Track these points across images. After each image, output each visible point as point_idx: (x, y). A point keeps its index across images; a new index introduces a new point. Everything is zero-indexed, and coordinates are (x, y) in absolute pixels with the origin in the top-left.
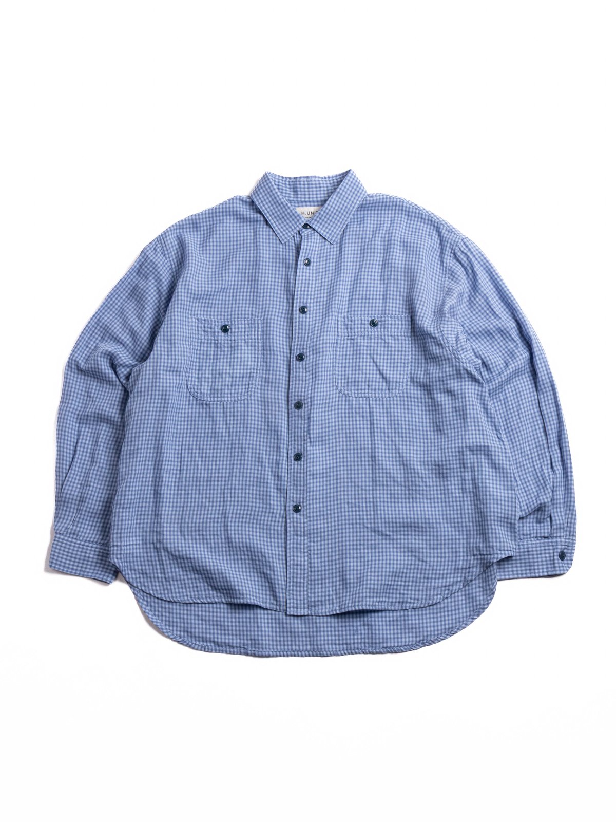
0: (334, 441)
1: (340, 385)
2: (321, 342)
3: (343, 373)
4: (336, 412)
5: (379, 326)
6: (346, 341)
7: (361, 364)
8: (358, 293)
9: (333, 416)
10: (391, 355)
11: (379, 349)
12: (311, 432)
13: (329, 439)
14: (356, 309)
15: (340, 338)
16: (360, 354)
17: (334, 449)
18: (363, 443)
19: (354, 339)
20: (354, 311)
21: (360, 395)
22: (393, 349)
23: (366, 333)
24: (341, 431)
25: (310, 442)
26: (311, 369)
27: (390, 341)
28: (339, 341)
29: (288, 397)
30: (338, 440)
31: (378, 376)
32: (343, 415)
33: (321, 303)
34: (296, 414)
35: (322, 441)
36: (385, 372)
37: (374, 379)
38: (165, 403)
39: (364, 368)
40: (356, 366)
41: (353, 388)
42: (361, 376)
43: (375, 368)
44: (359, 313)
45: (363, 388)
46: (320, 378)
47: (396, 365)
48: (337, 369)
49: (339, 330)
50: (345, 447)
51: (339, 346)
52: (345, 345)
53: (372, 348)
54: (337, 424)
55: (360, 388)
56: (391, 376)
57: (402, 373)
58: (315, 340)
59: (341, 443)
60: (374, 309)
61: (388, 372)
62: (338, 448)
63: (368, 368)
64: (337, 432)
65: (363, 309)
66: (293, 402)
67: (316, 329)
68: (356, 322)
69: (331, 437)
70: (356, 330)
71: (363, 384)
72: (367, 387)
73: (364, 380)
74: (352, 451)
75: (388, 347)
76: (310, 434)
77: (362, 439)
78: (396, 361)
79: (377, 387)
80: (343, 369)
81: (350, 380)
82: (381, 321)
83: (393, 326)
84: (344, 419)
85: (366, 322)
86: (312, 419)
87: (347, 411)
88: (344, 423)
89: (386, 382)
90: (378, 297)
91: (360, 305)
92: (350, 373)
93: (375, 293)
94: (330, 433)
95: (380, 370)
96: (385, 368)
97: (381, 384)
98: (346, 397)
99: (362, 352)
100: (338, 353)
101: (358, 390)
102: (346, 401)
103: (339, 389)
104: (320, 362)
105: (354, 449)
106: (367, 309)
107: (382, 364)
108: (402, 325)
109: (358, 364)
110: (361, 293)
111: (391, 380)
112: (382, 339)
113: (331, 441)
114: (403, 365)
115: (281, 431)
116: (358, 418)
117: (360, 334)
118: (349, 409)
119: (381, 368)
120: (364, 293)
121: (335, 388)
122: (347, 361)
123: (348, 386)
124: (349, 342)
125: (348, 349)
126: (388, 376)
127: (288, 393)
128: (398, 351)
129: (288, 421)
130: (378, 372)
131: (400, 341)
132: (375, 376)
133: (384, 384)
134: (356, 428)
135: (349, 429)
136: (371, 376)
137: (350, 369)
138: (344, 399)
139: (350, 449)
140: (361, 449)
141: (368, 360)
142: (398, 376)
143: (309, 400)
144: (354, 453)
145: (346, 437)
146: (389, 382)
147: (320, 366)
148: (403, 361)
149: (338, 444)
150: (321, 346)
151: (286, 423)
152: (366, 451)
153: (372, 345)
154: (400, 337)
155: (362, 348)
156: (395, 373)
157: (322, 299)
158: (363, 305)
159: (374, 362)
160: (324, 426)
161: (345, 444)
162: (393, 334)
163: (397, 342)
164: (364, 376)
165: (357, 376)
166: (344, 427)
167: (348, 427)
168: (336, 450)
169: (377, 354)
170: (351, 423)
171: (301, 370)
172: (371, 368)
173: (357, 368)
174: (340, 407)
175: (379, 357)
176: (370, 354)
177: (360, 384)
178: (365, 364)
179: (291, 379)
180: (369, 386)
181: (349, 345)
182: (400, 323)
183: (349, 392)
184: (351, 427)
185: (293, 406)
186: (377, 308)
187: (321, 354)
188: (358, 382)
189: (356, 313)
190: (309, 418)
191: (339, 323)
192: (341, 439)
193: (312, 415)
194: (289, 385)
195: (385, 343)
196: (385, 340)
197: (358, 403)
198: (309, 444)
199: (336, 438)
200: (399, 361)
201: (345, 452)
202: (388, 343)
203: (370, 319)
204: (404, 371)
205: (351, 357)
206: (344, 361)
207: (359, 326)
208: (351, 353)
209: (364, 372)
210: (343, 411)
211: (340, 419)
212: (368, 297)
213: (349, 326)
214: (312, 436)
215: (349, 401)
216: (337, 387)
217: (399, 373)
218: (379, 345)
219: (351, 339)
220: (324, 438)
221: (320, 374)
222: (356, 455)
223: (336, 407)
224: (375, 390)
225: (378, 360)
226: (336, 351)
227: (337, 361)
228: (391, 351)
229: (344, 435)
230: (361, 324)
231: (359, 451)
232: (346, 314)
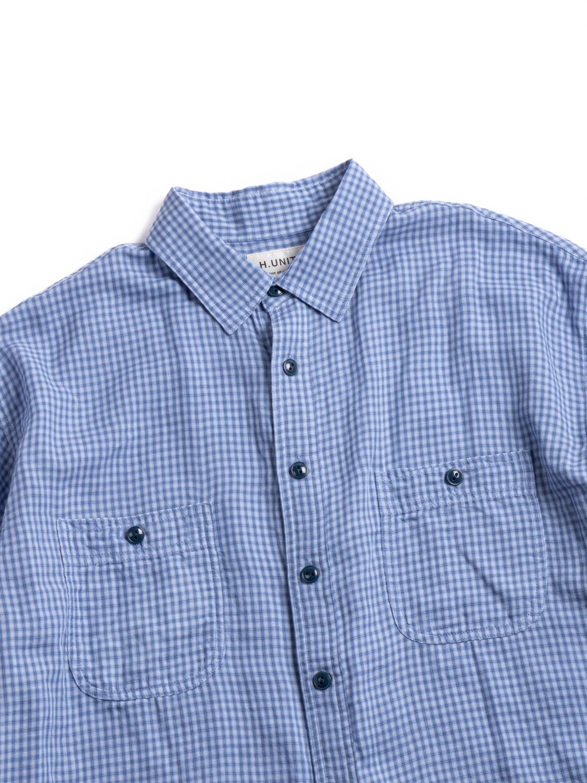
0: (412, 747)
1: (403, 622)
2: (350, 534)
3: (407, 595)
4: (406, 682)
5: (466, 483)
6: (400, 526)
7: (442, 570)
8: (408, 418)
9: (401, 693)
10: (502, 541)
11: (475, 531)
12: (361, 735)
13: (400, 746)
14: (411, 452)
15: (386, 520)
16: (436, 549)
17: (415, 765)
18: (475, 742)
19: (416, 519)
20: (407, 457)
21: (451, 638)
22: (504, 528)
23: (441, 502)
24: (422, 724)
25: (362, 758)
26: (336, 596)
27: (495, 511)
28: (386, 528)
29: (296, 665)
30: (419, 744)
31: (482, 591)
32: (422, 687)
33: (335, 451)
34: (321, 701)
35: (386, 751)
36: (495, 580)
37: (476, 600)
38: (30, 720)
39: (450, 577)
40: (431, 577)
41: (432, 625)
42: (445, 596)
43: (473, 575)
44: (419, 460)
45: (455, 621)
46: (360, 614)
47: (516, 561)
48: (391, 588)
49: (383, 503)
50: (438, 759)
51: (387, 537)
52: (401, 535)
53: (459, 533)
54: (411, 708)
55: (448, 622)
56: (512, 587)
57: (533, 576)
58: (335, 532)
59: (428, 751)
60: (447, 447)
61: (503, 579)
62: (423, 762)
63: (458, 576)
64: (415, 726)
65: (425, 450)
66: (310, 675)
67: (334, 507)
68: (416, 481)
69: (403, 740)
70: (418, 498)
71: (454, 613)
72: (463, 619)
73: (453, 603)
74: (455, 765)
75: (493, 525)
76: (357, 740)
77: (473, 733)
78: (515, 552)
79: (485, 616)
80: (405, 586)
81: (423, 609)
82: (468, 471)
83: (496, 479)
84: (424, 696)
85: (437, 478)
86: (357, 707)
87: (428, 677)
88: (426, 705)
89: (502, 601)
90: (452, 420)
91: (417, 443)
92: (421, 592)
93: (445, 413)
94: (401, 731)
95: (484, 578)
96: (495, 572)
97: (491, 607)
98: (421, 646)
99: (439, 543)
100: (388, 553)
101: (444, 627)
102: (422, 655)
103: (404, 630)
104: (355, 578)
105: (458, 759)
106: (433, 449)
107: (486, 564)
108: (514, 472)
109: (434, 571)
110: (415, 417)
111: (513, 594)
112: (476, 509)
113: (405, 749)
114: (531, 559)
115: (294, 743)
116: (455, 690)
117: (427, 505)
118: (432, 672)
119: (487, 572)
120: (423, 416)
121: (394, 630)
122: (411, 568)
123: (421, 622)
124: (407, 525)
125: (408, 542)
126: (504, 587)
127: (294, 656)
128: (517, 530)
129: (305, 718)
130: (481, 583)
131: (517, 509)
132: (475, 592)
133: (499, 606)
134: (456, 713)
135: (441, 716)
136: (468, 593)
137: (420, 584)
138: (417, 651)
139: (450, 761)
140: (473, 756)
141: (456, 560)
142: (527, 585)
143: (344, 666)
144: (459, 768)
145: (437, 735)
146: (509, 599)
147: (356, 587)
148: (530, 550)
149: (421, 753)
150: (351, 543)
151: (301, 723)
152: (486, 758)
153: (459, 524)
154: (515, 501)
155: (438, 535)
156: (518, 578)
157: (334, 442)
158: (424, 442)
159: (468, 561)
160: (384, 718)
161: (436, 750)
162: (498, 495)
163: (509, 511)
164: (452, 595)
165: (437, 597)
166: (428, 714)
167: (436, 712)
168: (420, 768)
169: (472, 544)
170: (442, 702)
171: (315, 603)
172: (465, 575)
173: (435, 580)
174: (412, 670)
175: (476, 548)
176: (457, 546)
177: (447, 613)
178: (449, 569)
179: (296, 625)
180: (466, 615)
181: (408, 533)
182: (509, 469)
183: (427, 635)
184: (444, 711)
185: (310, 683)
186: (455, 445)
187: (354, 561)
188: (442, 609)
189: (411, 461)
190: (351, 705)
191: (380, 487)
192: (426, 742)
193: (355, 698)
194: (293, 639)
195: (484, 517)
196: (483, 510)
197: (449, 655)
198: (359, 764)
199: (414, 741)
200: (523, 551)
201: (439, 768)
202: (492, 516)
203: (444, 470)
204: (536, 571)
205: (417, 558)
206: (404, 569)
207: (424, 488)
208: (417, 548)
209: (451, 586)
210: (421, 678)
211: (417, 697)
212: (431, 423)
213: (402, 492)
214: (363, 744)
215: (429, 654)
216: (399, 628)
217: (525, 577)
218: (474, 523)
219: (411, 519)
220: (389, 745)
221: (359, 604)
222: (464, 772)
223: (405, 673)
224: (481, 621)
225: (477, 557)
226: (383, 549)
227: (390, 571)
228: (501, 532)
229: (432, 732)
230: (427, 483)
231: (470, 762)
232: (390, 467)
